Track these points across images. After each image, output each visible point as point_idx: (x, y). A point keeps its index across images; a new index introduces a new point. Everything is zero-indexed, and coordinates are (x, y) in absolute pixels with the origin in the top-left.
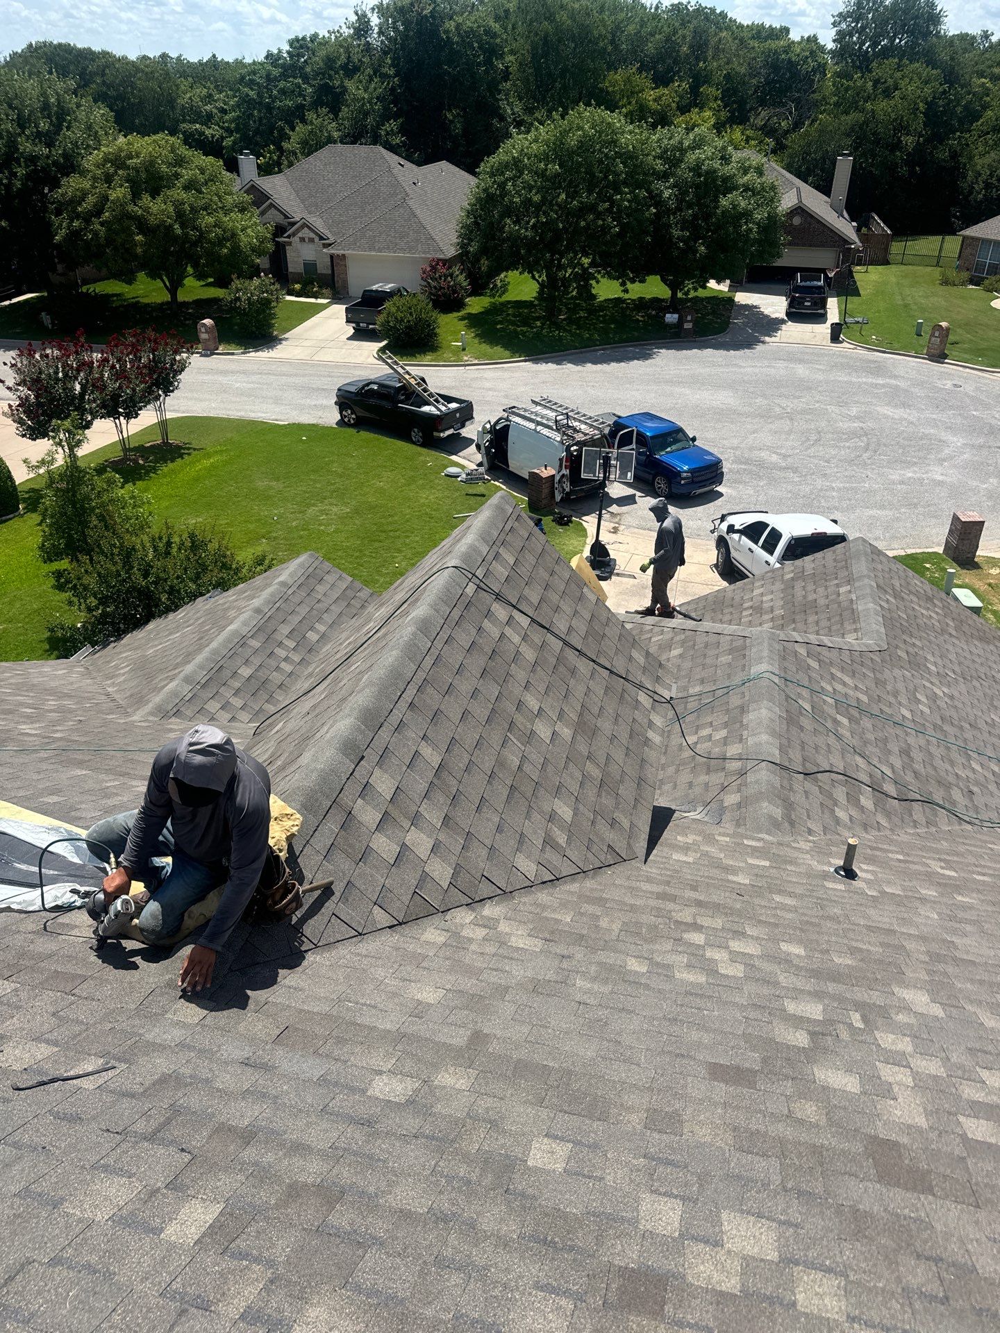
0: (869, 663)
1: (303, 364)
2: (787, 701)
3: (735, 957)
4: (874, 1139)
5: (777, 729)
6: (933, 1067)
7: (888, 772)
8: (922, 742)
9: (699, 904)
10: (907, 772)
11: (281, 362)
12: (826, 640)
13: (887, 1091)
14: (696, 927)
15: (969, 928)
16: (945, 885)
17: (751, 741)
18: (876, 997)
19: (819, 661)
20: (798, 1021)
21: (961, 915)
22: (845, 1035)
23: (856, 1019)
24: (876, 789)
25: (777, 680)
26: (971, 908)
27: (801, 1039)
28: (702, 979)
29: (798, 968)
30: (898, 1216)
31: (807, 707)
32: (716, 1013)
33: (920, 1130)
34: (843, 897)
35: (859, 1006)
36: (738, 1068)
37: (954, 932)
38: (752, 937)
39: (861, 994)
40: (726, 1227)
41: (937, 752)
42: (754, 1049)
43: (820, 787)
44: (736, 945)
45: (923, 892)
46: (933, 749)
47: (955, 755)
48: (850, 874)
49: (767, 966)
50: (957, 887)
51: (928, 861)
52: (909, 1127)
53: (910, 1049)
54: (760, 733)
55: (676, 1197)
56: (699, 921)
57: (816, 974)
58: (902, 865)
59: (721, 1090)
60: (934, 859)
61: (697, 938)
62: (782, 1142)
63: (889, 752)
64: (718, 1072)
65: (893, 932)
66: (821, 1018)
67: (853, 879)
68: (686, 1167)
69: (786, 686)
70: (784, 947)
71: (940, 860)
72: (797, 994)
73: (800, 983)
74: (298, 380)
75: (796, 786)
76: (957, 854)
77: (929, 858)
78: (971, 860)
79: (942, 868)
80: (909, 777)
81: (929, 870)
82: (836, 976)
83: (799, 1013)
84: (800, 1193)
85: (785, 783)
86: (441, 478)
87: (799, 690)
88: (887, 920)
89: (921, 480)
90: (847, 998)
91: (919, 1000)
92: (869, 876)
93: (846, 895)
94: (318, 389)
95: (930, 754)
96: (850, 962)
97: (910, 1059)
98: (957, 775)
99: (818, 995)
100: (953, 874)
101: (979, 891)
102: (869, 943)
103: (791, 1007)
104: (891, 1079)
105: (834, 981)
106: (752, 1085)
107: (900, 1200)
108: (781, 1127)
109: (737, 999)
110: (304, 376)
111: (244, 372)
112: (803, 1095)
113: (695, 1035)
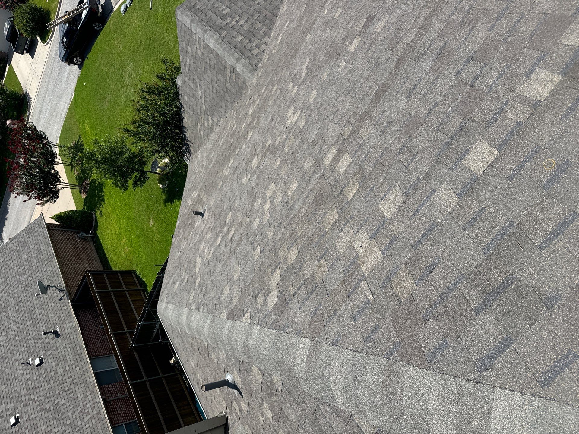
1: (42, 82)
11: (38, 93)
74: (51, 85)
86: (125, 17)
94: (58, 76)
110: (49, 82)
111: (40, 111)
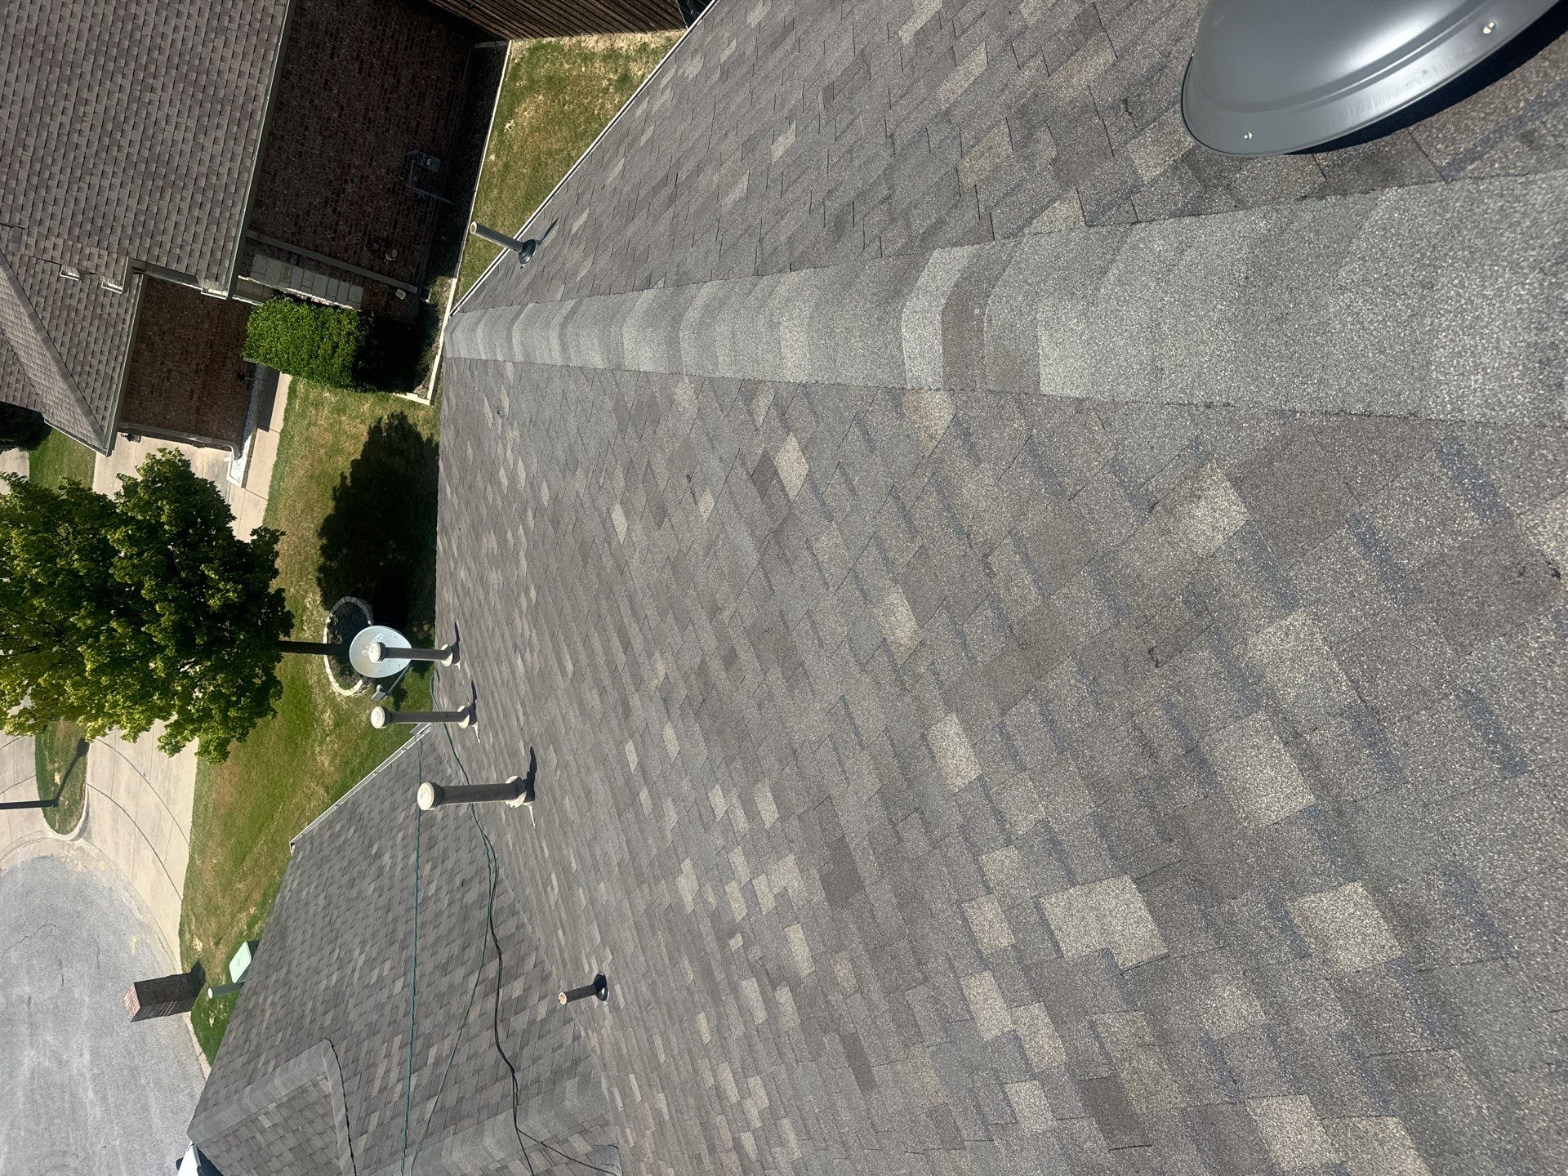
0: (351, 1054)
2: (432, 1134)
3: (745, 1093)
4: (831, 899)
5: (472, 1130)
6: (738, 858)
7: (474, 978)
8: (426, 955)
9: (712, 1149)
10: (466, 958)
12: (339, 1118)
13: (783, 896)
14: (738, 1146)
15: (598, 852)
16: (568, 883)
17: (501, 1155)
18: (705, 927)
19: (368, 1115)
20: (770, 1003)
21: (589, 861)
22: (756, 952)
23: (736, 942)
24: (498, 983)
25: (411, 1158)
26: (578, 854)
27: (784, 995)
28: (786, 1123)
29: (719, 1017)
30: (880, 865)
31: (431, 1105)
32: (811, 1097)
33: (799, 861)
34: (627, 983)
35: (723, 944)
36: (848, 1057)
37: (607, 864)
38: (715, 1077)
39: (711, 944)
40: (995, 1032)
41: (431, 935)
42: (821, 1045)
43: (522, 1048)
44: (733, 1094)
45: (584, 903)
46: (430, 940)
47: (429, 915)
48: (600, 983)
49: (736, 1052)
50: (565, 870)
51: (553, 903)
52: (801, 871)
53: (734, 884)
54: (485, 1149)
55: (1005, 1093)
56: (730, 1144)
57: (715, 995)
58: (567, 929)
59: (880, 1072)
60: (547, 898)
61: (748, 1141)
62: (887, 992)
63: (451, 986)
64: (866, 1081)
65: (636, 924)
66: (754, 979)
67: (604, 977)
68: (971, 1090)
69: (413, 1142)
70: (707, 1038)
71: (546, 892)
72: (745, 1012)
73: (734, 1011)
75: (531, 1076)
76: (533, 877)
77: (549, 903)
78: (532, 862)
79: (553, 889)
80: (472, 953)
81: (560, 901)
82: (707, 974)
83: (761, 1004)
84: (919, 963)
85: (533, 1090)
87: (413, 1124)
88: (628, 934)
89: (94, 1078)
90: (722, 957)
91: (686, 884)
92: (594, 961)
93: (623, 982)
95: (437, 941)
96: (687, 962)
97: (744, 882)
98: (449, 905)
99: (735, 990)
100: (553, 876)
101: (560, 849)
102: (659, 946)
103: (761, 1016)
104: (771, 896)
105: (712, 974)
106: (855, 1038)
107: (867, 867)
108: (875, 997)
109: (784, 1076)
112: (834, 983)
113: (845, 1116)
